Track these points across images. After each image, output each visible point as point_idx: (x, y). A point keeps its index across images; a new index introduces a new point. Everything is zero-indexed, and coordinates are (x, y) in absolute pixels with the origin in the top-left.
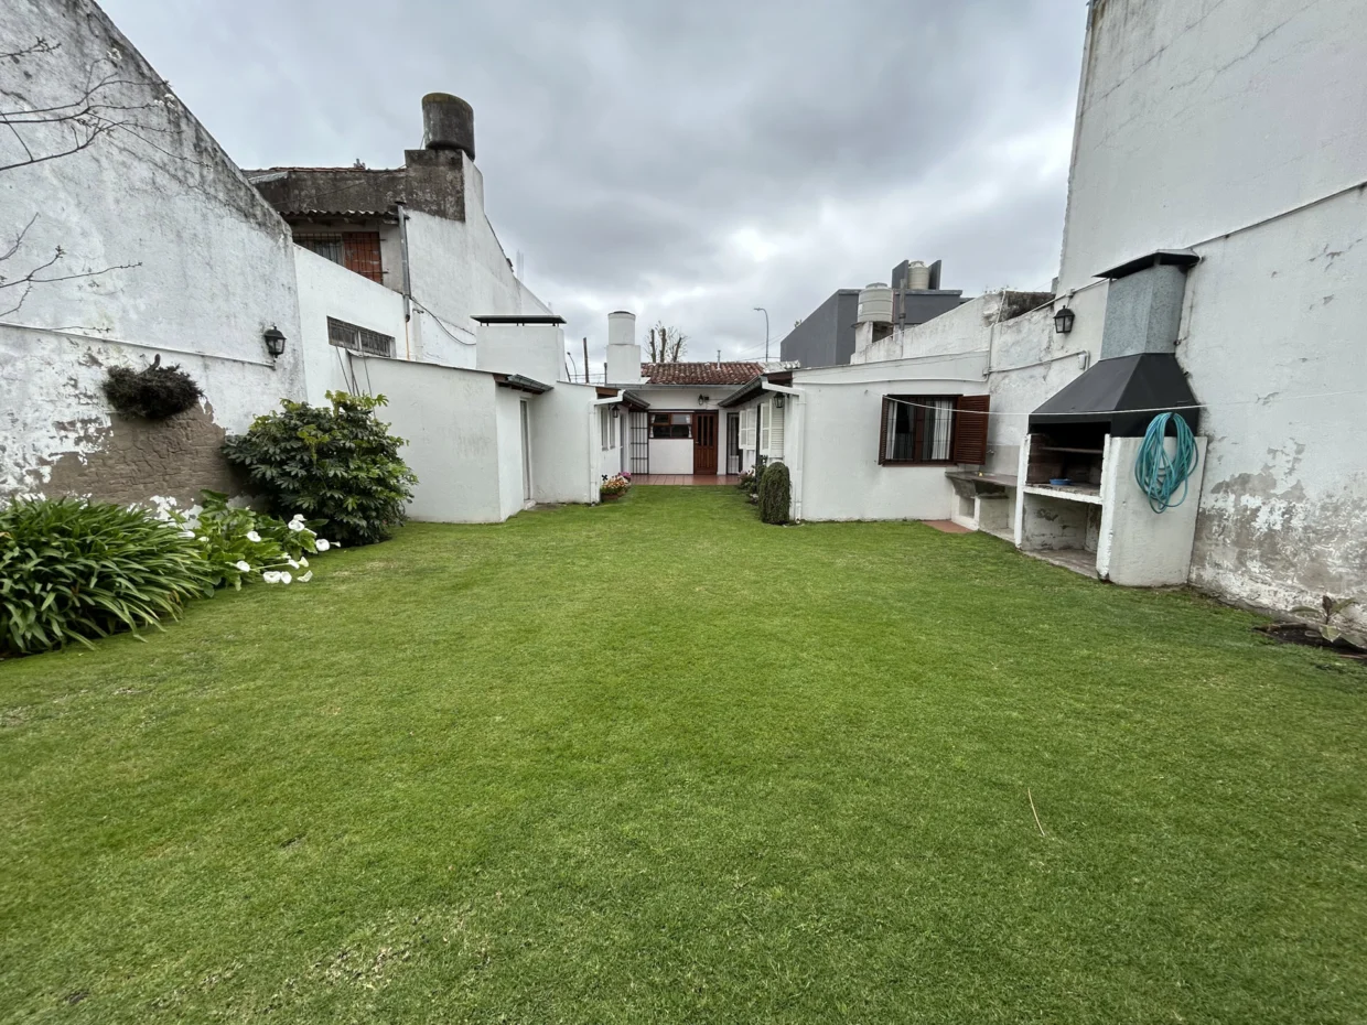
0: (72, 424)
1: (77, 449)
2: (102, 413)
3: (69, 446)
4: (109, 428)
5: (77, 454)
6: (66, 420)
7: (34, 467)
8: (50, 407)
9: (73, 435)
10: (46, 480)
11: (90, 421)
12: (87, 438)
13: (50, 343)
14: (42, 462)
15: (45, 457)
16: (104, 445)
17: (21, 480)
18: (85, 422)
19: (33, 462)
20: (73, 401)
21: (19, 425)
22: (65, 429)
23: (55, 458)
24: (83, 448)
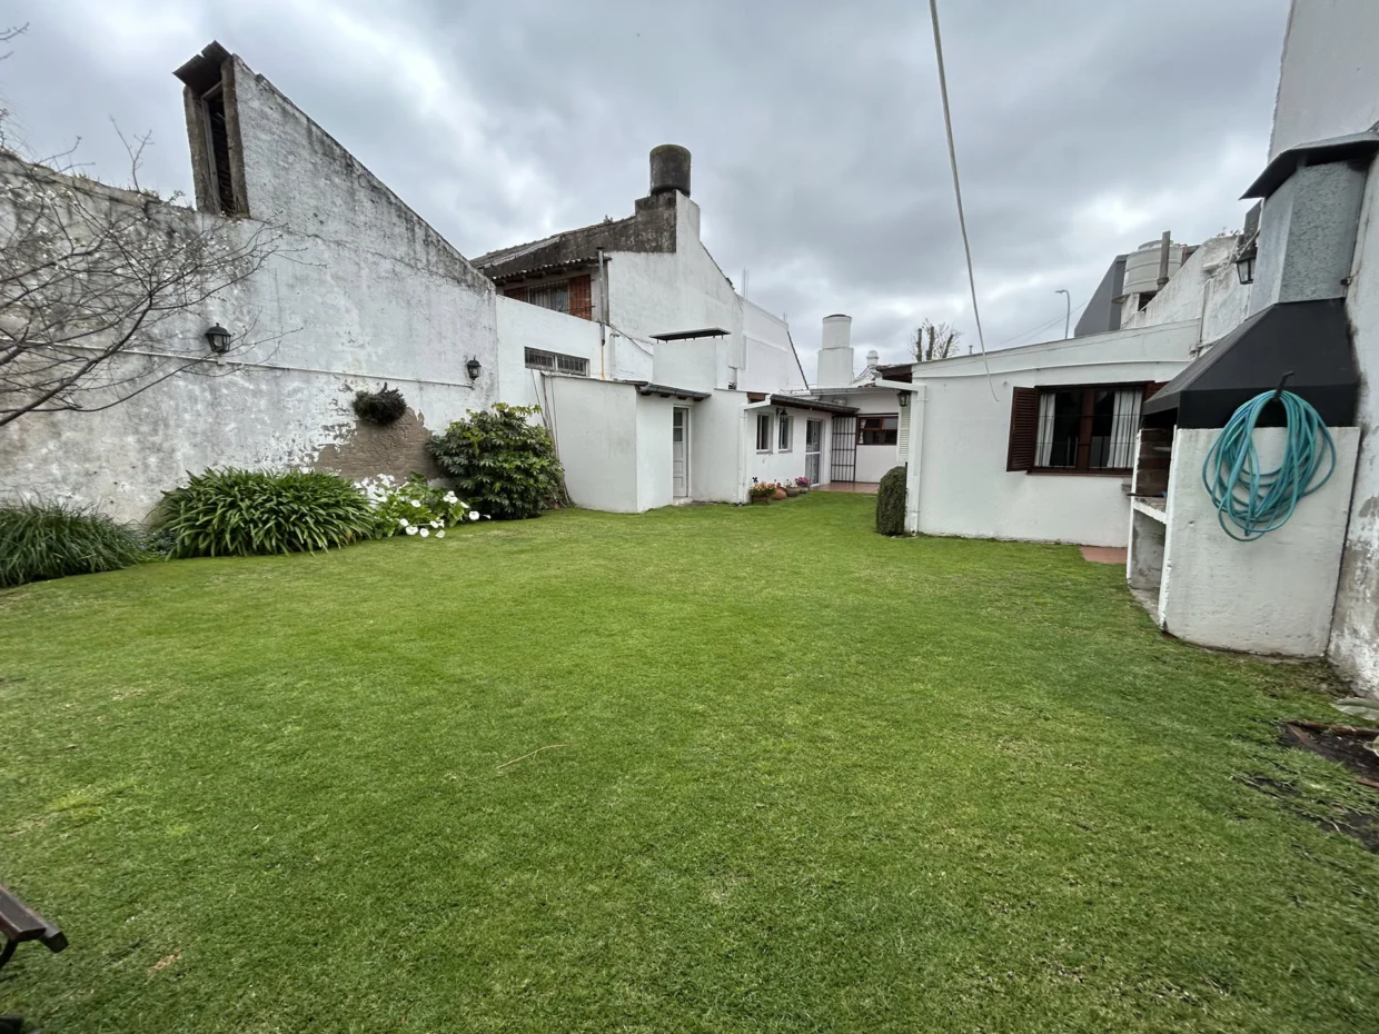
0: (333, 427)
1: (335, 442)
2: (351, 420)
3: (330, 440)
4: (354, 431)
5: (334, 445)
6: (329, 424)
7: (310, 452)
8: (321, 416)
9: (332, 434)
10: (316, 460)
11: (343, 425)
12: (341, 436)
13: (323, 378)
14: (314, 449)
15: (316, 446)
16: (350, 440)
17: (302, 460)
18: (340, 426)
19: (309, 448)
20: (334, 413)
21: (303, 427)
22: (328, 430)
23: (322, 447)
24: (339, 442)
